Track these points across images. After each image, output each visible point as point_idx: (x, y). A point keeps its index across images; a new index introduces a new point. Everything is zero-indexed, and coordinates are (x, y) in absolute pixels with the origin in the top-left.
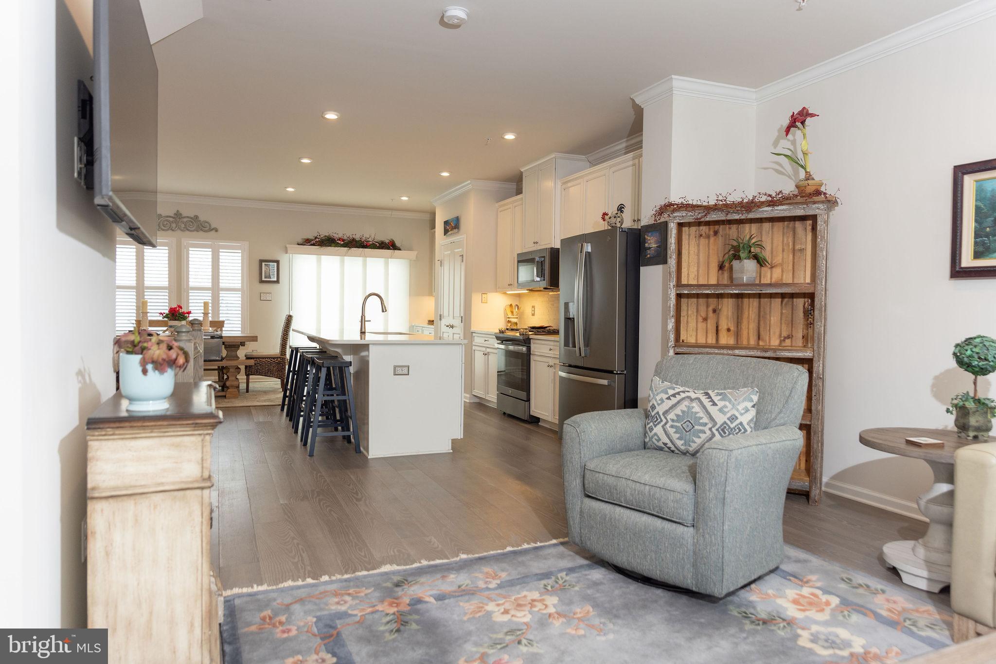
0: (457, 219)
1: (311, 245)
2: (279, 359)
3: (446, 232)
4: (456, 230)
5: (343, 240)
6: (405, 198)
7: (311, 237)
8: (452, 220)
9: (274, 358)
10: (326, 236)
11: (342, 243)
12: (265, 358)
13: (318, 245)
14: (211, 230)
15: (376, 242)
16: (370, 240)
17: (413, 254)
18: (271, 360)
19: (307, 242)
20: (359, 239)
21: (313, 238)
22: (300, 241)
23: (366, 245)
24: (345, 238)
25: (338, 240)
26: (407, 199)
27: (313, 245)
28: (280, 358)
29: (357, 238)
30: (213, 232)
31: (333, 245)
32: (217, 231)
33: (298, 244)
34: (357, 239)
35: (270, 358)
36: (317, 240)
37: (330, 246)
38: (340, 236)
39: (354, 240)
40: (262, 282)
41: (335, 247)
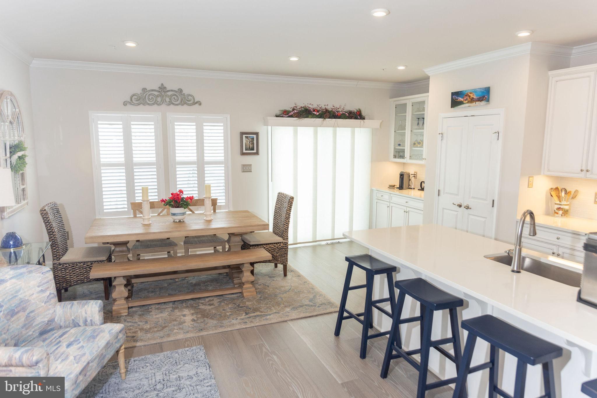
0: (487, 90)
1: (289, 117)
2: (282, 245)
3: (455, 103)
4: (483, 103)
5: (318, 111)
6: (401, 68)
7: (288, 108)
8: (474, 91)
9: (277, 243)
10: (301, 107)
11: (318, 114)
12: (269, 244)
13: (296, 117)
14: (195, 103)
15: (346, 112)
16: (340, 110)
17: (376, 123)
18: (275, 246)
19: (286, 114)
20: (331, 110)
21: (291, 110)
22: (278, 113)
23: (338, 115)
24: (318, 109)
25: (313, 111)
26: (405, 68)
27: (291, 116)
28: (282, 242)
29: (329, 108)
30: (197, 105)
31: (310, 116)
32: (200, 104)
33: (277, 116)
34: (329, 110)
35: (273, 244)
36: (296, 111)
37: (307, 117)
38: (315, 106)
39: (327, 110)
40: (243, 154)
41: (311, 118)
